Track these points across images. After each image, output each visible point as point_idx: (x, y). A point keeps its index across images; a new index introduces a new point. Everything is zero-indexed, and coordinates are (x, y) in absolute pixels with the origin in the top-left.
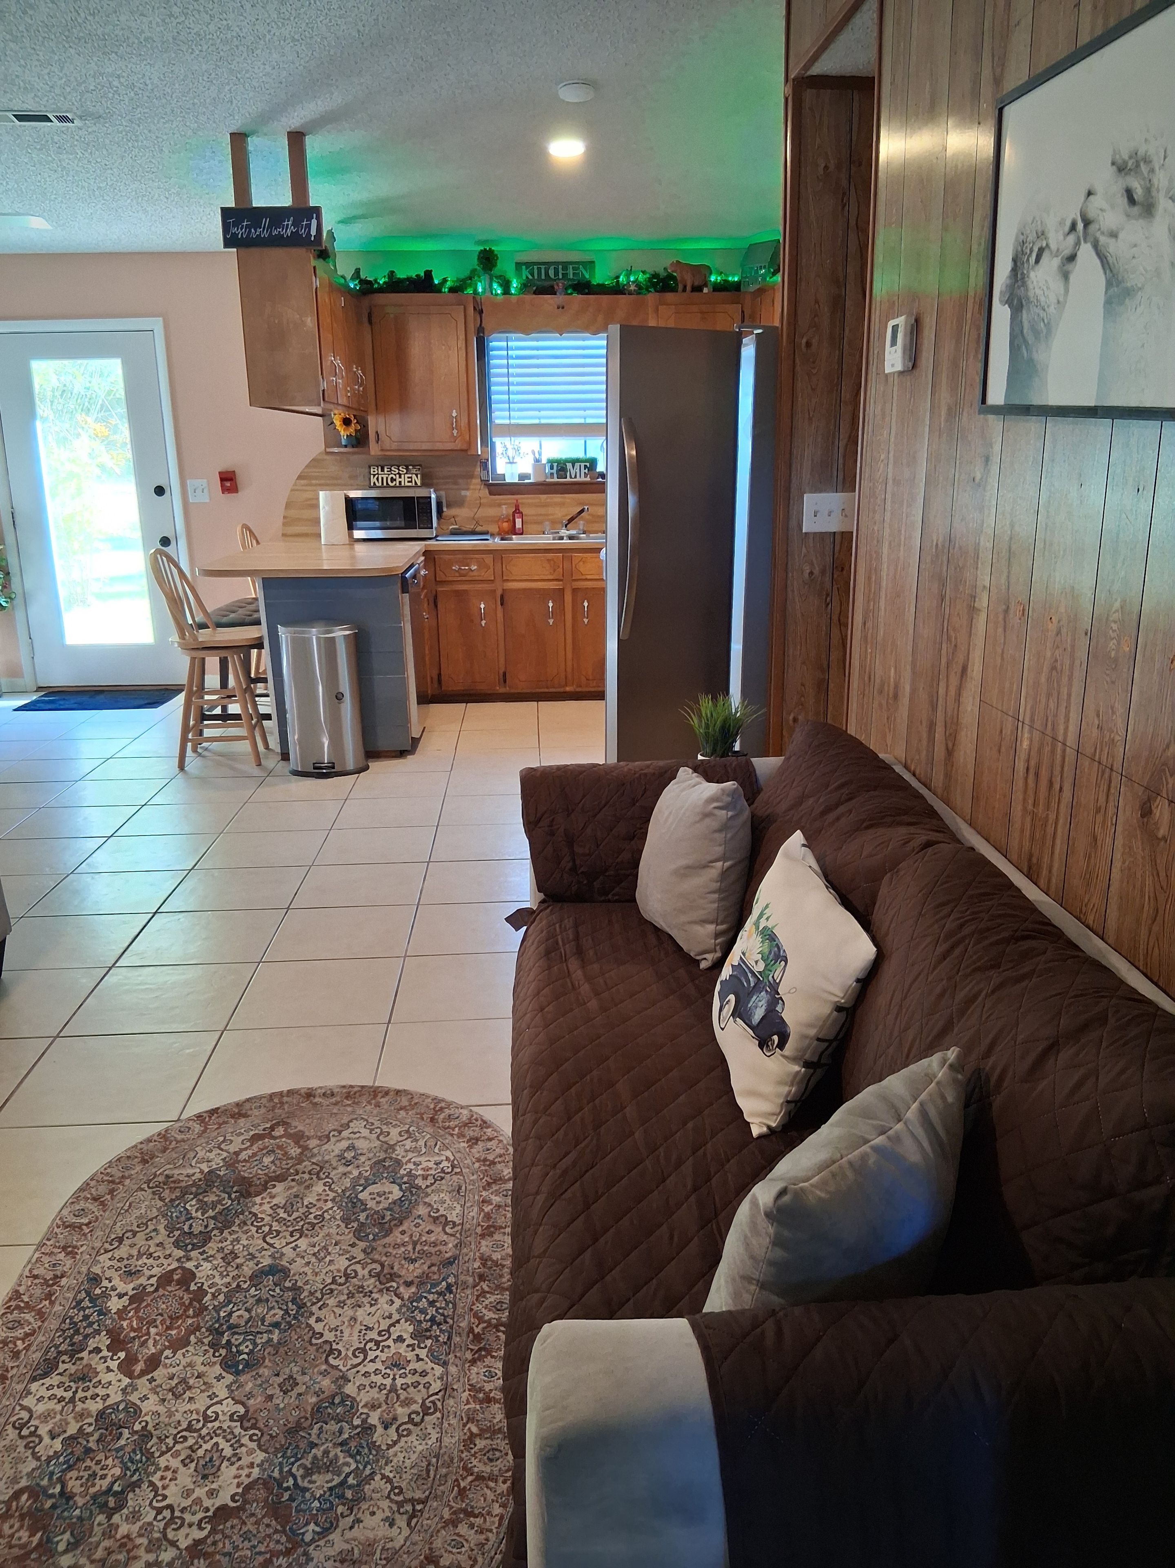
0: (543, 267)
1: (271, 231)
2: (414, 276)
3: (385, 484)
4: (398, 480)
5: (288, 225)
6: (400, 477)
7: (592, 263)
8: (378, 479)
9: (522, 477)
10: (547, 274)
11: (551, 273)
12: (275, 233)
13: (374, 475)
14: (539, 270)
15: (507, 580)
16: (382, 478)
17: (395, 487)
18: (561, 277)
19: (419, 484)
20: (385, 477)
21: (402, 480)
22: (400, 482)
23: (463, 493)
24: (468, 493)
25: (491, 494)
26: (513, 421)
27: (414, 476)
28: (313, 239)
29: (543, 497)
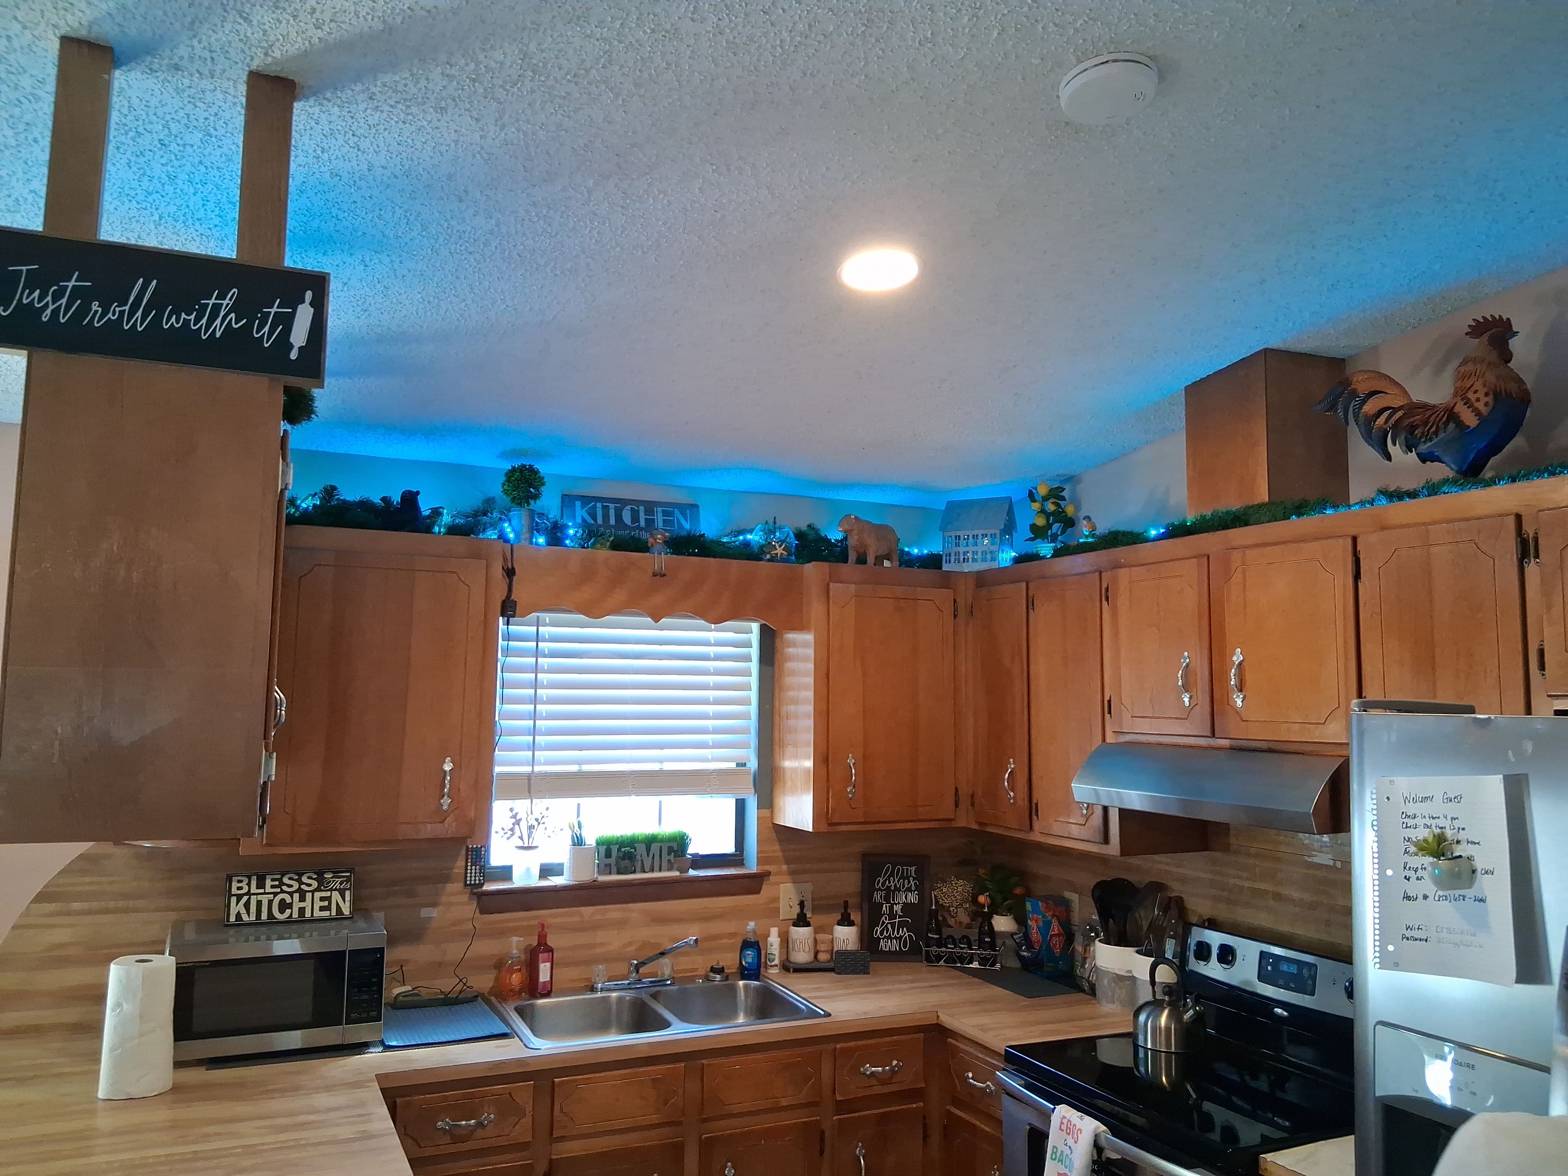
0: (612, 506)
1: (158, 319)
2: (377, 500)
3: (264, 916)
4: (297, 905)
5: (217, 308)
6: (302, 899)
7: (694, 507)
8: (247, 905)
9: (546, 871)
10: (619, 517)
11: (627, 517)
12: (169, 322)
13: (239, 897)
14: (605, 509)
15: (562, 1139)
16: (259, 903)
17: (289, 922)
18: (643, 523)
19: (346, 911)
20: (265, 899)
21: (307, 904)
22: (302, 911)
23: (425, 912)
24: (434, 913)
25: (483, 911)
26: (537, 769)
27: (336, 896)
28: (294, 355)
29: (587, 911)
